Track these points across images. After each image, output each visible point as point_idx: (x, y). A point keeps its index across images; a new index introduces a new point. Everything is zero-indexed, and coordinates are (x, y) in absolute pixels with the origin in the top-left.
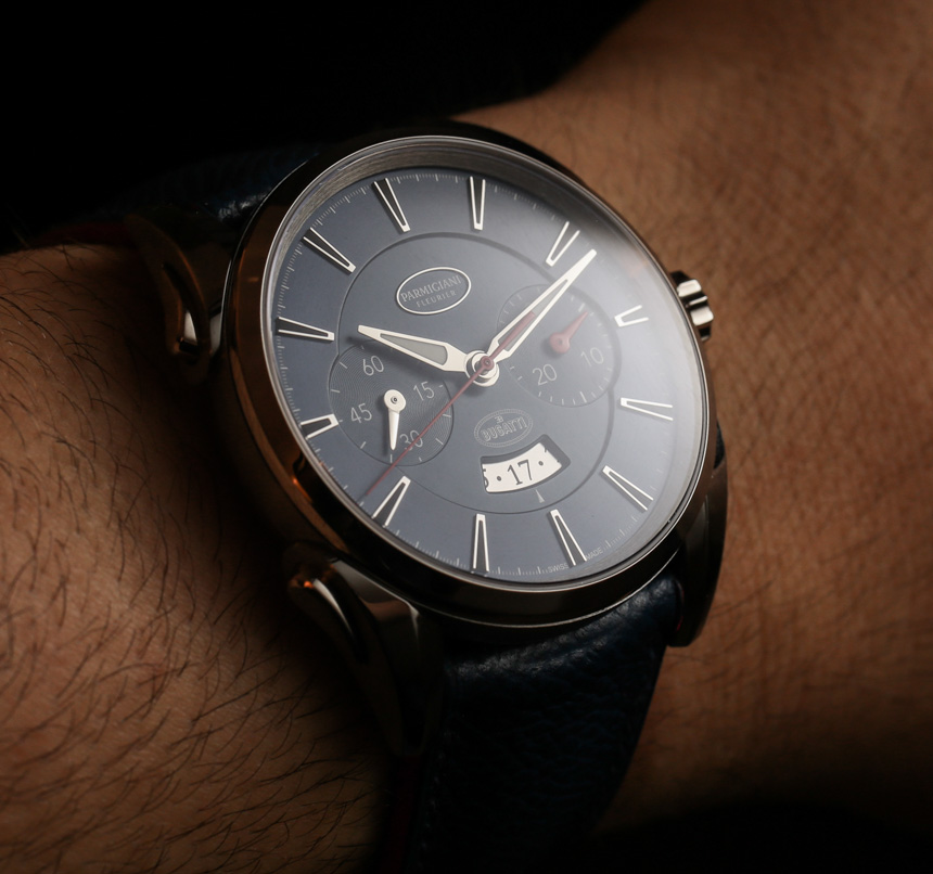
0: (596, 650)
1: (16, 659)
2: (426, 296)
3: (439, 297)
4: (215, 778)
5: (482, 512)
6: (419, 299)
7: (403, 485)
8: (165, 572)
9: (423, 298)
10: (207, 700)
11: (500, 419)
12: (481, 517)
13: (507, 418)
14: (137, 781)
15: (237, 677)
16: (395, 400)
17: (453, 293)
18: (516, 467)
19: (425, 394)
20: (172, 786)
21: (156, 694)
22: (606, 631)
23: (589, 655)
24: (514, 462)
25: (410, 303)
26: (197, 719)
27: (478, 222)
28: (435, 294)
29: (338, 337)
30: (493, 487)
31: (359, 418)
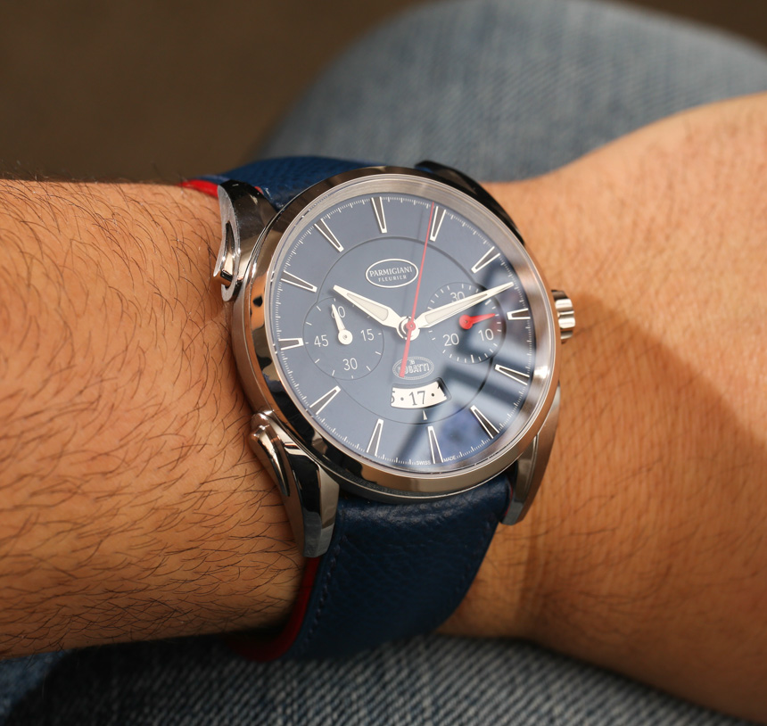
0: (444, 517)
1: (100, 408)
2: (386, 275)
3: (394, 278)
4: (204, 524)
5: (382, 418)
6: (381, 277)
7: (335, 391)
8: (203, 389)
9: (384, 277)
10: (212, 474)
11: (412, 362)
12: (381, 421)
13: (417, 362)
14: (157, 509)
15: (233, 466)
16: (346, 337)
17: (405, 277)
18: (415, 394)
19: (367, 336)
20: (178, 520)
21: (182, 458)
22: (454, 507)
23: (438, 519)
24: (415, 391)
25: (375, 279)
26: (203, 484)
27: (434, 235)
28: (393, 275)
29: (319, 290)
30: (397, 403)
31: (319, 344)
